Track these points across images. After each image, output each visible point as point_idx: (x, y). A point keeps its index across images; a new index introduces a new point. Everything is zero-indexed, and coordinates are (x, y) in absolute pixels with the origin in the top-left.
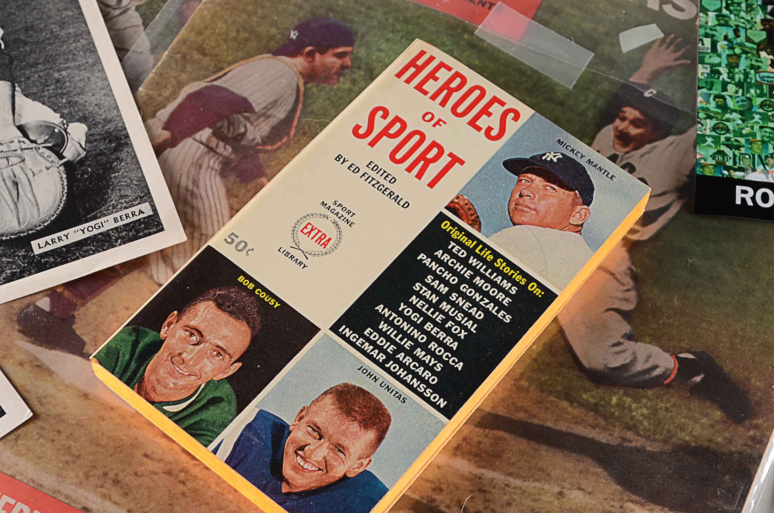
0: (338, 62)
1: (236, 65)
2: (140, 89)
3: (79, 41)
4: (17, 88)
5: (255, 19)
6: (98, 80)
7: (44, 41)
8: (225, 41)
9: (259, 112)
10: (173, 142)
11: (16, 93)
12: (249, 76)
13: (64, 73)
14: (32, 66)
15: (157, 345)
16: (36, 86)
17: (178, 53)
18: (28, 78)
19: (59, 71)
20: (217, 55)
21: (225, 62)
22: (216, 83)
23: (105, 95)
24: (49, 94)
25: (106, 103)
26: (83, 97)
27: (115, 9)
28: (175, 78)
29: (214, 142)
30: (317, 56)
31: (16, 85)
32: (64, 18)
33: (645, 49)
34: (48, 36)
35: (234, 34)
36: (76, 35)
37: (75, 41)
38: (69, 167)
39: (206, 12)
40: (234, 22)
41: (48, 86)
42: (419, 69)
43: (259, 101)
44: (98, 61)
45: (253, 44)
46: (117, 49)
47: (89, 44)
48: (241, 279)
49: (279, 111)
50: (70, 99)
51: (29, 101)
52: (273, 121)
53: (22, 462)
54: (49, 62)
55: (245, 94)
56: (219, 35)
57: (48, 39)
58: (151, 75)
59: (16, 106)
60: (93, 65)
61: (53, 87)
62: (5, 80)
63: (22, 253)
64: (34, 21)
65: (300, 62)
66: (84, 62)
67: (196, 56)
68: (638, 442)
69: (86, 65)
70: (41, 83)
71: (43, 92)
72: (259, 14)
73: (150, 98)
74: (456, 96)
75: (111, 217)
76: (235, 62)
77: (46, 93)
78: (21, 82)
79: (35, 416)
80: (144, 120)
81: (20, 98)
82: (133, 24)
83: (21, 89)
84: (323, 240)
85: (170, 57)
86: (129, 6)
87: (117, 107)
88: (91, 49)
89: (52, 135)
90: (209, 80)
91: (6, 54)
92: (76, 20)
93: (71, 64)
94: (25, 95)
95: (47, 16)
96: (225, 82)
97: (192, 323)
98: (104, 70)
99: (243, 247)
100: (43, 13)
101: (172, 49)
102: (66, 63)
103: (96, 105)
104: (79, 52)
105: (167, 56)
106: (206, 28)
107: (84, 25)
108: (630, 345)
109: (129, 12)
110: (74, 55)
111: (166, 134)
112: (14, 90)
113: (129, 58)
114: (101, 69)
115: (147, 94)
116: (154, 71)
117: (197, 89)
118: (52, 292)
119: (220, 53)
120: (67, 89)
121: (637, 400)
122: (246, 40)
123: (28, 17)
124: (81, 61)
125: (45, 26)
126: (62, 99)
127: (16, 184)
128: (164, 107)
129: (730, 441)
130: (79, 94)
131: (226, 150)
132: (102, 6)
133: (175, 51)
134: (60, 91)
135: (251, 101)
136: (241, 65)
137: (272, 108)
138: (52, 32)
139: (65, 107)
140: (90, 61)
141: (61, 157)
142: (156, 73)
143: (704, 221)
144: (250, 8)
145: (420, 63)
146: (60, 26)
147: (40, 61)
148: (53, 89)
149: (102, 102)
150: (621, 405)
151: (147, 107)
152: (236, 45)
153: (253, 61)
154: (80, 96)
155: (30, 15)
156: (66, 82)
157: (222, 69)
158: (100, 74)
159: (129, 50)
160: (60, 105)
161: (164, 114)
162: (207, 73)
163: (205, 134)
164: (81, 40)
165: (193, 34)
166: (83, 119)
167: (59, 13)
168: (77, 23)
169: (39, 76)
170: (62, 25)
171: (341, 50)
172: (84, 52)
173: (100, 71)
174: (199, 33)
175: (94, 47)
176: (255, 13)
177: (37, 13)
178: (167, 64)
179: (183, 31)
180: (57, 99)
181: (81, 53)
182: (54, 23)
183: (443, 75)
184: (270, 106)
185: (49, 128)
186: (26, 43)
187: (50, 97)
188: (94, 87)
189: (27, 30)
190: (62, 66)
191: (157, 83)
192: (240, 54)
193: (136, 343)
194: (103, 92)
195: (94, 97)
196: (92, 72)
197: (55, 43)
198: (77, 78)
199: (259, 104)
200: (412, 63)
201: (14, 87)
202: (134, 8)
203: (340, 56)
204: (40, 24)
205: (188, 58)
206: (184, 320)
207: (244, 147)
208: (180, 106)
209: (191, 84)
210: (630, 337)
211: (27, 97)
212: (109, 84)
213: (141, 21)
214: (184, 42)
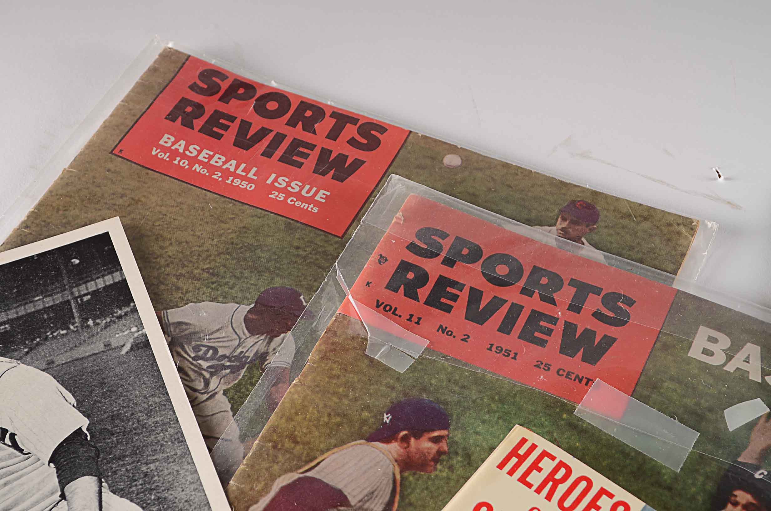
0: (433, 447)
1: (330, 452)
2: (231, 482)
3: (166, 431)
4: (103, 484)
5: (346, 402)
6: (187, 473)
7: (131, 431)
8: (317, 427)
9: (355, 505)
11: (103, 490)
12: (343, 465)
13: (152, 466)
14: (119, 459)
16: (124, 481)
17: (270, 441)
18: (115, 473)
19: (147, 464)
20: (309, 443)
21: (318, 451)
22: (309, 474)
23: (195, 490)
24: (138, 490)
25: (197, 499)
26: (173, 492)
27: (202, 393)
28: (267, 469)
30: (412, 440)
31: (103, 480)
32: (151, 405)
33: (750, 427)
34: (134, 426)
35: (326, 419)
36: (164, 424)
37: (162, 430)
39: (296, 396)
40: (325, 406)
41: (135, 480)
42: (522, 459)
43: (354, 493)
44: (187, 453)
45: (345, 429)
46: (205, 437)
47: (177, 434)
49: (377, 504)
50: (159, 495)
51: (116, 498)
54: (136, 454)
55: (340, 486)
56: (310, 420)
57: (135, 429)
58: (242, 467)
59: (103, 503)
60: (182, 457)
61: (141, 482)
62: (91, 475)
64: (120, 409)
65: (394, 448)
66: (172, 454)
67: (288, 444)
69: (175, 457)
70: (128, 477)
71: (131, 487)
72: (351, 397)
73: (242, 492)
74: (562, 489)
76: (328, 450)
77: (134, 489)
78: (108, 476)
81: (107, 495)
82: (222, 410)
83: (108, 484)
85: (261, 447)
86: (216, 391)
87: (208, 503)
88: (180, 439)
90: (302, 470)
91: (92, 446)
92: (163, 407)
93: (159, 456)
94: (112, 491)
95: (133, 404)
96: (318, 472)
98: (193, 462)
100: (130, 400)
101: (262, 437)
102: (153, 455)
103: (186, 501)
104: (167, 442)
105: (258, 445)
106: (297, 414)
107: (171, 412)
109: (217, 397)
110: (162, 445)
112: (101, 486)
113: (219, 447)
114: (190, 461)
115: (238, 489)
116: (245, 462)
117: (290, 481)
119: (312, 440)
120: (156, 484)
122: (339, 425)
123: (114, 405)
124: (169, 452)
125: (132, 415)
126: (151, 494)
128: (256, 502)
130: (168, 490)
132: (188, 390)
133: (266, 439)
134: (148, 486)
135: (346, 494)
136: (334, 453)
137: (368, 500)
138: (139, 421)
139: (154, 504)
140: (179, 452)
142: (247, 465)
144: (341, 390)
145: (522, 452)
146: (147, 414)
147: (128, 453)
148: (141, 485)
149: (192, 498)
151: (238, 503)
152: (328, 431)
153: (346, 449)
154: (170, 492)
155: (116, 403)
156: (154, 476)
157: (315, 458)
158: (189, 467)
159: (218, 439)
160: (149, 502)
161: (257, 510)
162: (300, 463)
164: (169, 430)
165: (284, 420)
167: (145, 400)
168: (164, 410)
169: (127, 470)
170: (149, 413)
171: (436, 434)
172: (172, 442)
173: (189, 464)
174: (290, 419)
175: (183, 436)
176: (347, 396)
177: (123, 400)
178: (258, 455)
179: (273, 417)
180: (145, 495)
181: (169, 443)
182: (141, 411)
183: (547, 465)
184: (366, 498)
186: (113, 434)
187: (138, 494)
188: (184, 481)
189: (113, 418)
190: (149, 458)
191: (249, 476)
192: (333, 441)
194: (192, 486)
195: (184, 493)
196: (181, 464)
197: (142, 433)
198: (166, 472)
199: (354, 497)
200: (514, 453)
201: (101, 482)
202: (222, 392)
203: (436, 440)
204: (127, 412)
205: (279, 446)
208: (273, 500)
209: (283, 477)
211: (115, 493)
212: (199, 478)
213: (230, 406)
214: (274, 429)
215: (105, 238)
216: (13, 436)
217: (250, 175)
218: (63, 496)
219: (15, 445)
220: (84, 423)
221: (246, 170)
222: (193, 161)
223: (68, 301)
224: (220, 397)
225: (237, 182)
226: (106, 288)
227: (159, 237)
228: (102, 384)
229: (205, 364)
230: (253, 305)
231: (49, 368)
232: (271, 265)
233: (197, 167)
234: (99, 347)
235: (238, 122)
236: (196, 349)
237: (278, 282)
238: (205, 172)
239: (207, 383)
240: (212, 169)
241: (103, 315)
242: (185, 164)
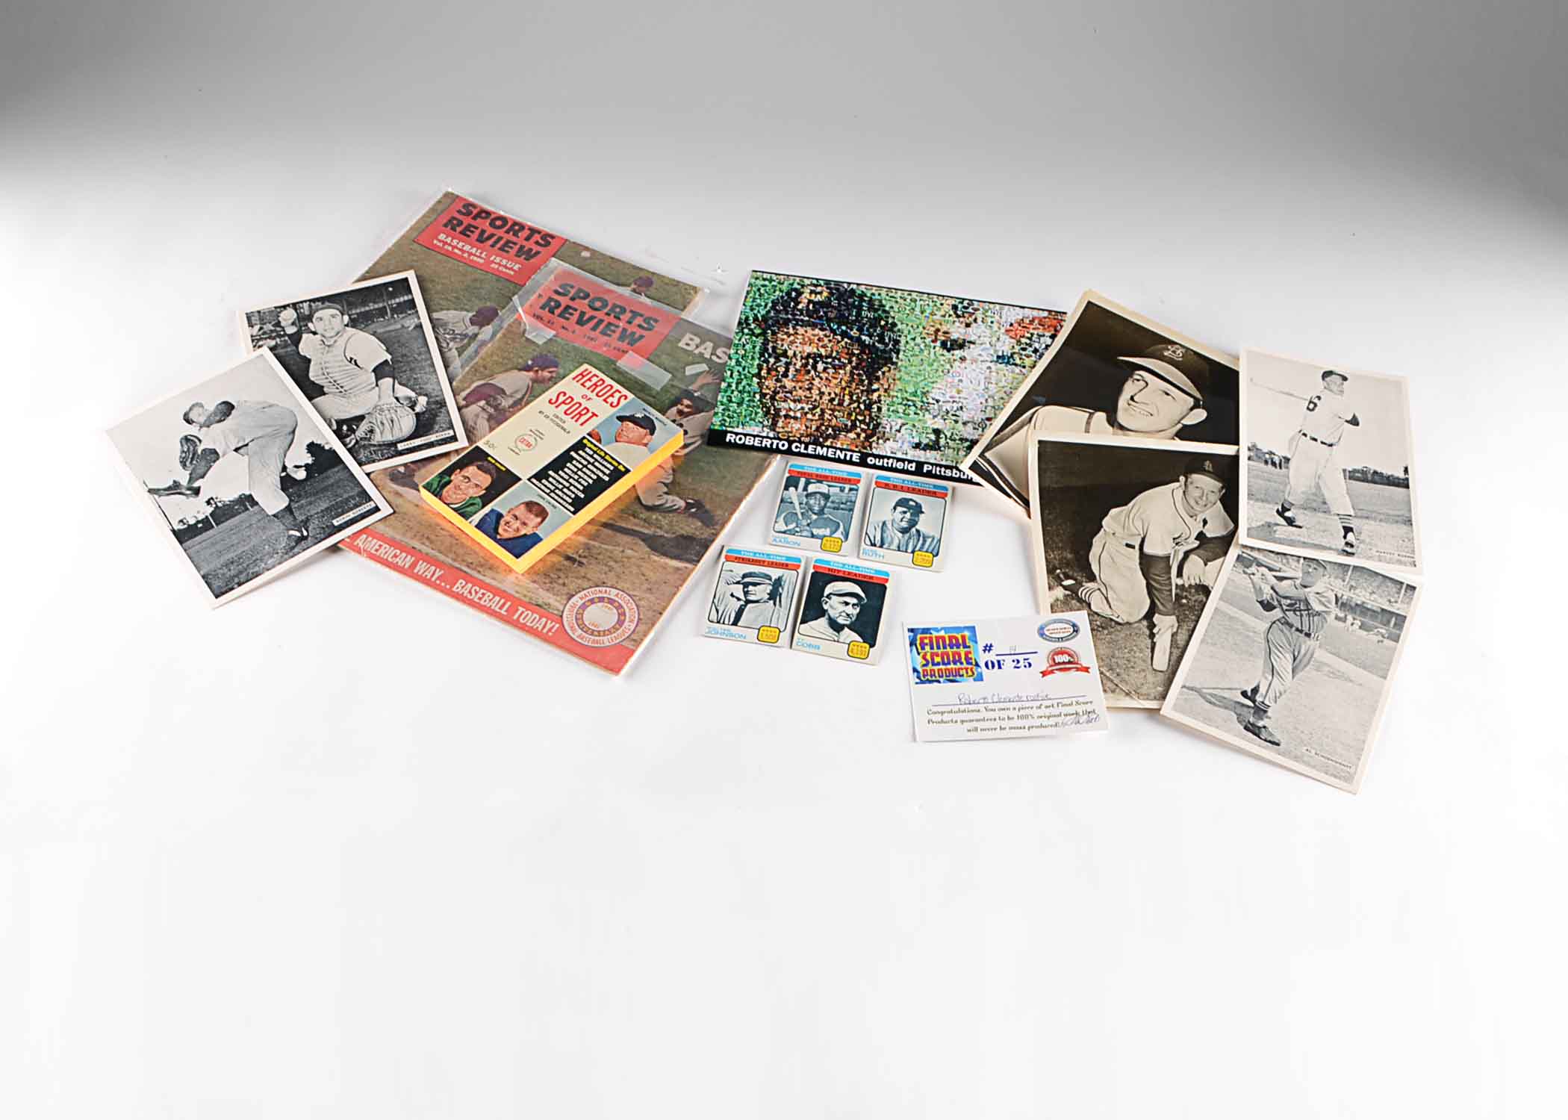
0: (549, 375)
1: (501, 374)
2: (454, 383)
4: (396, 381)
5: (512, 355)
6: (434, 379)
7: (410, 361)
8: (496, 363)
9: (508, 394)
10: (467, 406)
11: (395, 383)
12: (506, 379)
13: (419, 375)
14: (404, 372)
15: (450, 482)
17: (474, 368)
19: (417, 374)
22: (490, 382)
25: (437, 388)
26: (427, 385)
27: (445, 348)
29: (486, 407)
30: (540, 372)
31: (396, 379)
33: (698, 375)
35: (501, 361)
36: (426, 359)
37: (425, 361)
38: (417, 415)
39: (489, 351)
40: (502, 355)
42: (584, 376)
43: (509, 390)
44: (435, 371)
47: (431, 363)
48: (489, 458)
49: (518, 394)
51: (401, 387)
52: (514, 399)
53: (387, 529)
54: (412, 370)
55: (503, 387)
56: (494, 361)
57: (412, 360)
59: (395, 388)
60: (433, 372)
62: (391, 378)
63: (393, 449)
64: (406, 352)
65: (531, 374)
66: (428, 371)
67: (482, 369)
68: (660, 533)
72: (515, 353)
74: (598, 389)
75: (434, 436)
79: (394, 512)
80: (454, 396)
81: (397, 385)
82: (454, 355)
83: (398, 381)
84: (529, 445)
85: (470, 370)
86: (452, 347)
87: (442, 390)
88: (432, 365)
89: (411, 401)
90: (487, 380)
91: (392, 366)
93: (422, 371)
95: (413, 350)
96: (494, 381)
97: (466, 474)
99: (492, 446)
100: (411, 349)
102: (420, 371)
103: (432, 389)
106: (488, 358)
107: (430, 355)
108: (665, 496)
109: (452, 350)
110: (424, 367)
111: (464, 403)
112: (394, 381)
114: (436, 373)
115: (457, 385)
116: (461, 375)
117: (481, 384)
118: (405, 465)
120: (420, 382)
121: (664, 517)
123: (403, 350)
125: (412, 355)
127: (392, 421)
128: (464, 391)
129: (702, 534)
131: (491, 410)
133: (472, 367)
135: (505, 390)
136: (503, 374)
138: (414, 357)
140: (431, 370)
141: (414, 410)
143: (710, 448)
144: (510, 350)
145: (585, 374)
146: (418, 355)
147: (408, 370)
150: (657, 519)
153: (508, 373)
154: (425, 385)
156: (419, 379)
158: (435, 376)
161: (464, 394)
163: (482, 403)
164: (428, 361)
165: (481, 360)
166: (426, 395)
168: (426, 354)
169: (407, 376)
170: (420, 354)
171: (551, 370)
172: (429, 366)
174: (484, 360)
176: (512, 352)
177: (408, 348)
179: (477, 358)
181: (427, 367)
182: (416, 353)
183: (595, 380)
184: (514, 392)
185: (410, 398)
189: (402, 356)
190: (418, 372)
193: (440, 481)
196: (432, 375)
197: (415, 362)
198: (425, 377)
200: (581, 374)
202: (455, 348)
203: (550, 372)
204: (409, 353)
205: (478, 370)
206: (463, 473)
207: (500, 410)
208: (472, 390)
209: (478, 382)
210: (666, 493)
211: (400, 385)
212: (439, 380)
213: (457, 354)
214: (477, 363)
215: (406, 280)
216: (355, 361)
217: (483, 255)
218: (377, 385)
219: (356, 364)
220: (389, 357)
221: (481, 253)
222: (454, 247)
223: (385, 307)
224: (454, 350)
225: (475, 258)
226: (405, 302)
227: (433, 281)
228: (399, 342)
229: (448, 336)
230: (474, 313)
231: (374, 334)
232: (486, 297)
233: (456, 251)
234: (399, 326)
235: (479, 230)
236: (445, 330)
237: (488, 304)
238: (460, 253)
239: (448, 344)
240: (463, 251)
241: (401, 313)
242: (450, 248)
